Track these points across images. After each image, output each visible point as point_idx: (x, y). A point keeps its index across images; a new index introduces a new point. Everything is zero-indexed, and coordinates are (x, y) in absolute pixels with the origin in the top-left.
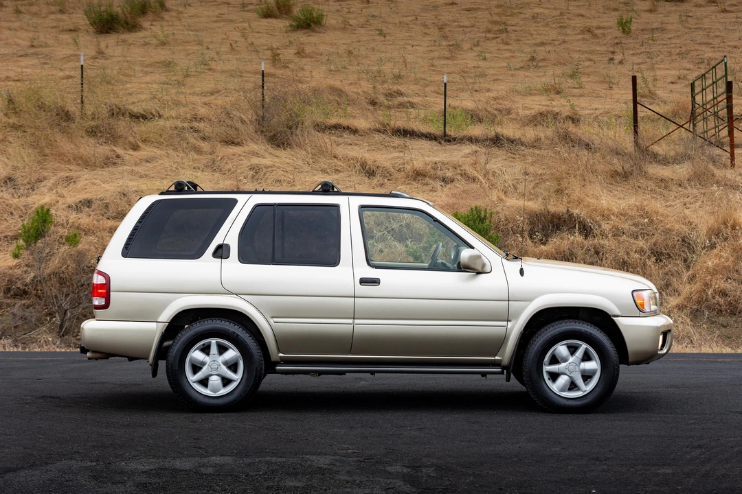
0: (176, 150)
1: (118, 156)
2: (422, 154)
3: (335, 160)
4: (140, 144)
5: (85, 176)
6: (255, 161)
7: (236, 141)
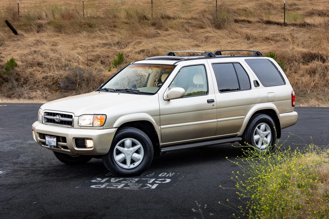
0: (180, 31)
1: (158, 34)
2: (272, 31)
3: (237, 34)
4: (168, 28)
5: (145, 41)
6: (208, 34)
7: (204, 27)
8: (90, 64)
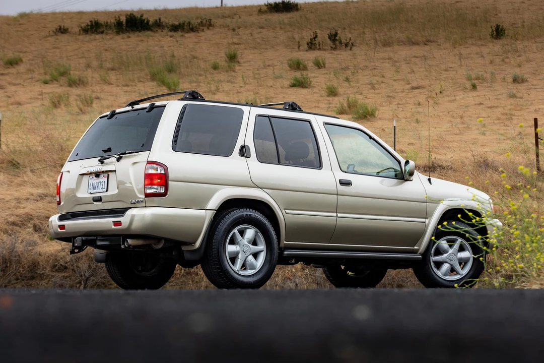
8: (12, 231)
